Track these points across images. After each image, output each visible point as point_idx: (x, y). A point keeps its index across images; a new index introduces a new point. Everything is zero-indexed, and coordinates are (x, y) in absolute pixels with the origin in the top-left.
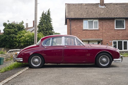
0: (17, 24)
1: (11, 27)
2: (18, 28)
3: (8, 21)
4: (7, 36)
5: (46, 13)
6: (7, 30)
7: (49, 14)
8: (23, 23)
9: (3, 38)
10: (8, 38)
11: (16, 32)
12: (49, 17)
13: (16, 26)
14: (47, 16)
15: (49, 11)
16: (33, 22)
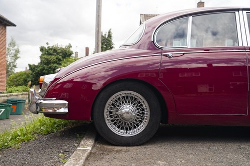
0: (61, 48)
1: (51, 52)
2: (63, 54)
3: (47, 44)
4: (44, 67)
5: (105, 35)
6: (44, 58)
7: (110, 36)
8: (71, 47)
9: (38, 69)
10: (47, 70)
11: (60, 60)
12: (110, 41)
13: (59, 51)
14: (107, 40)
15: (109, 32)
16: (85, 49)
